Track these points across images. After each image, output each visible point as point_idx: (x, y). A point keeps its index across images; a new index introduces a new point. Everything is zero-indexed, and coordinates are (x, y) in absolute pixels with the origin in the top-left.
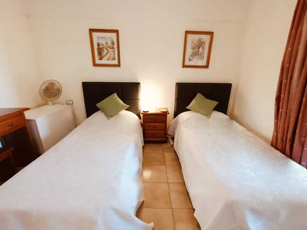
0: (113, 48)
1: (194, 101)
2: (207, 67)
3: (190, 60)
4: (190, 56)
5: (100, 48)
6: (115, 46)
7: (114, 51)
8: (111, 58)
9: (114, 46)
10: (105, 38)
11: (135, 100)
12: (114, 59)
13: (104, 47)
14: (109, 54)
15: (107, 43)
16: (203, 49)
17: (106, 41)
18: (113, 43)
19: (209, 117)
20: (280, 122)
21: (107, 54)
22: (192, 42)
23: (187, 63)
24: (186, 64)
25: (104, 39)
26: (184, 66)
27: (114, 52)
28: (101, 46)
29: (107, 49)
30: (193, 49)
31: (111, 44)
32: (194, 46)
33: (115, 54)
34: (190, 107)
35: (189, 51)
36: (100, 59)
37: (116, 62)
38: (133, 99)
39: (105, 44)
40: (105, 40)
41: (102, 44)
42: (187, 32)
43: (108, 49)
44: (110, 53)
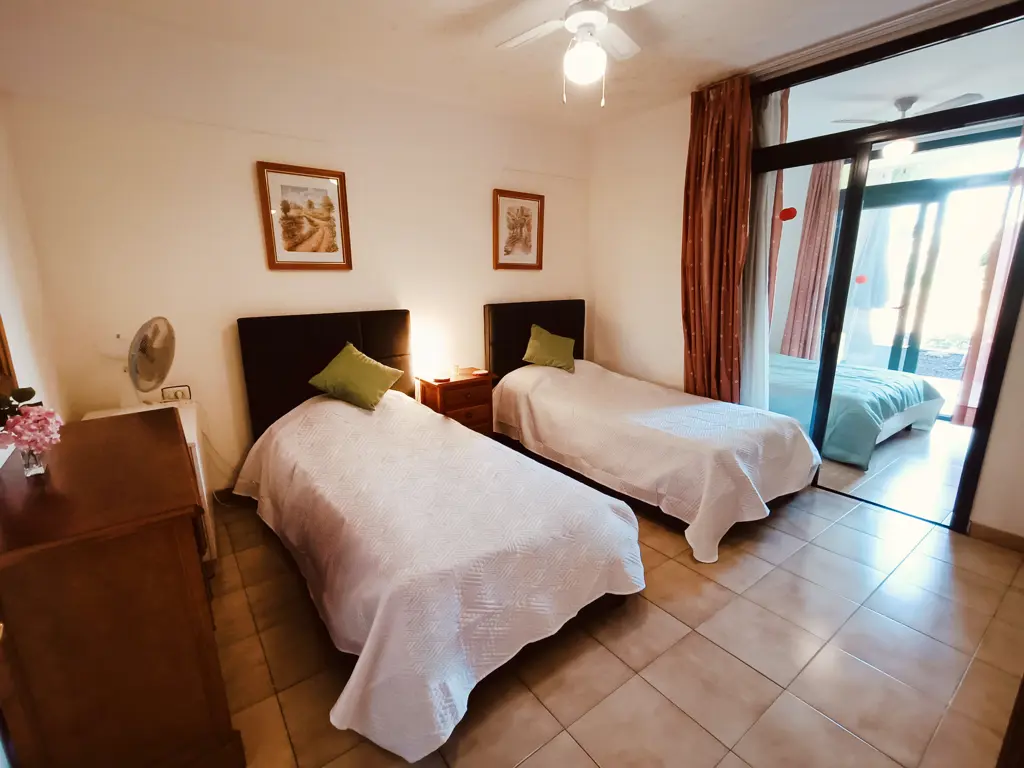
0: (328, 219)
1: (531, 342)
2: (539, 266)
3: (508, 252)
4: (507, 243)
5: (292, 218)
6: (336, 214)
7: (332, 227)
8: (324, 245)
9: (332, 215)
10: (306, 189)
11: (401, 355)
12: (332, 248)
13: (303, 214)
14: (317, 236)
15: (311, 205)
16: (529, 230)
17: (309, 197)
18: (329, 206)
19: (573, 372)
20: (696, 352)
21: (311, 234)
22: (509, 213)
23: (503, 259)
24: (501, 261)
25: (302, 194)
26: (498, 266)
27: (332, 229)
28: (292, 213)
29: (311, 222)
30: (512, 227)
31: (324, 206)
32: (512, 222)
33: (334, 235)
34: (531, 357)
35: (505, 234)
36: (291, 248)
37: (337, 257)
38: (395, 356)
39: (305, 206)
40: (306, 195)
41: (298, 208)
42: (499, 193)
43: (317, 221)
44: (320, 231)
